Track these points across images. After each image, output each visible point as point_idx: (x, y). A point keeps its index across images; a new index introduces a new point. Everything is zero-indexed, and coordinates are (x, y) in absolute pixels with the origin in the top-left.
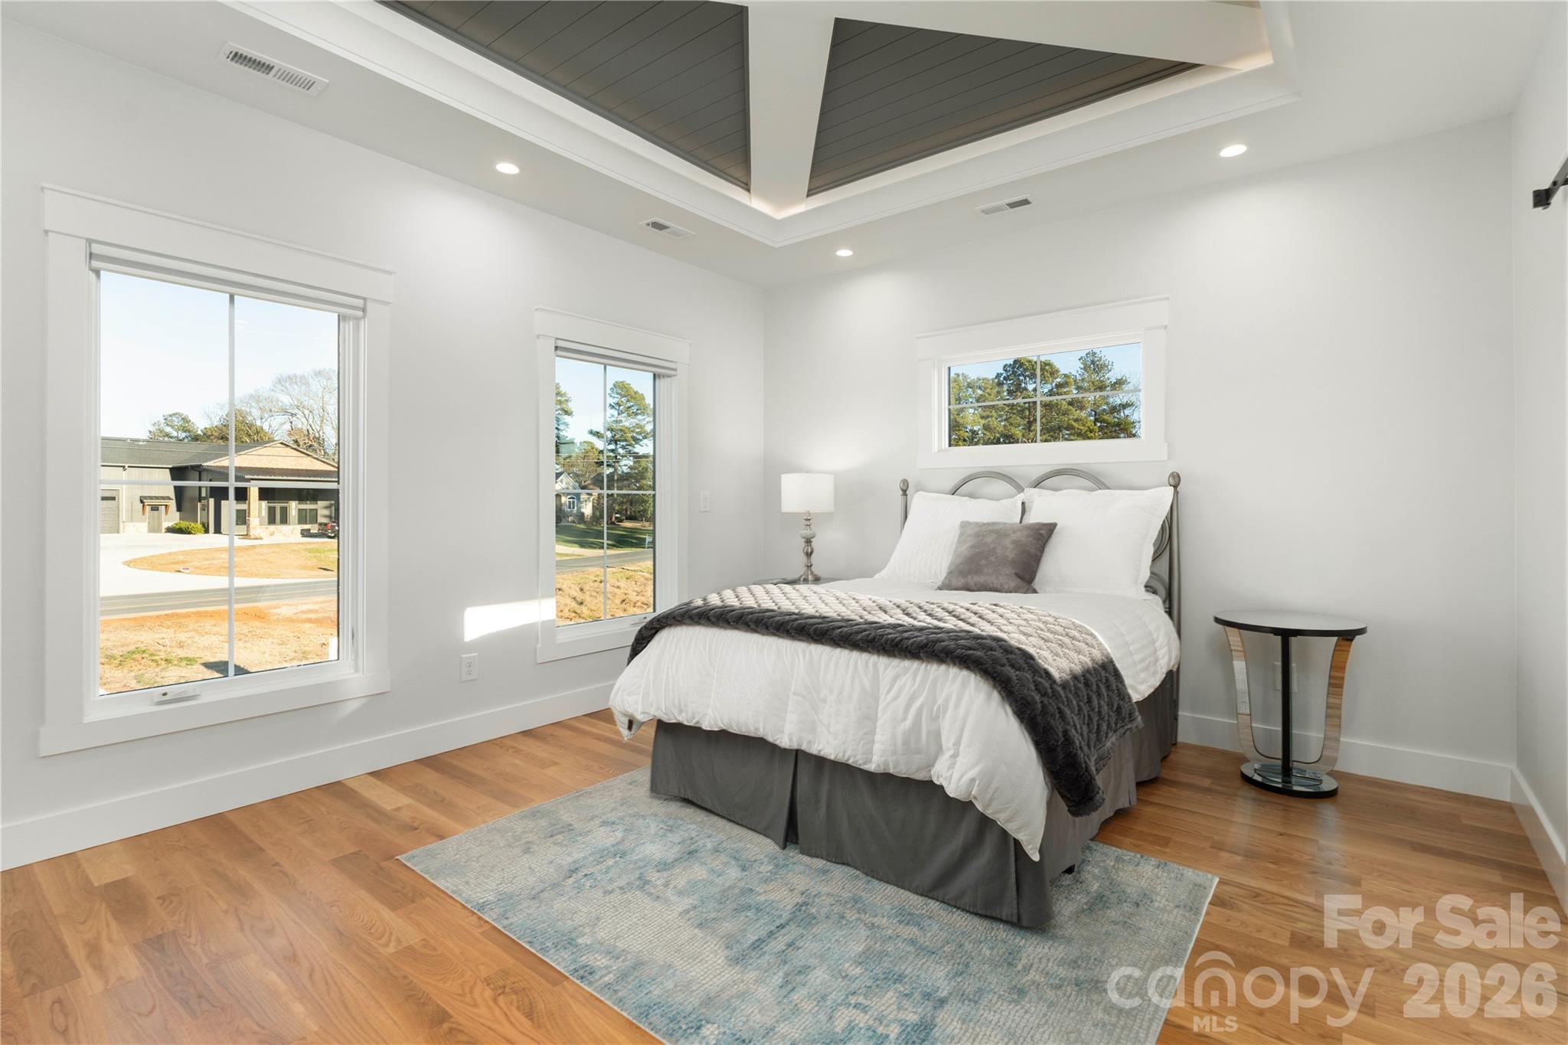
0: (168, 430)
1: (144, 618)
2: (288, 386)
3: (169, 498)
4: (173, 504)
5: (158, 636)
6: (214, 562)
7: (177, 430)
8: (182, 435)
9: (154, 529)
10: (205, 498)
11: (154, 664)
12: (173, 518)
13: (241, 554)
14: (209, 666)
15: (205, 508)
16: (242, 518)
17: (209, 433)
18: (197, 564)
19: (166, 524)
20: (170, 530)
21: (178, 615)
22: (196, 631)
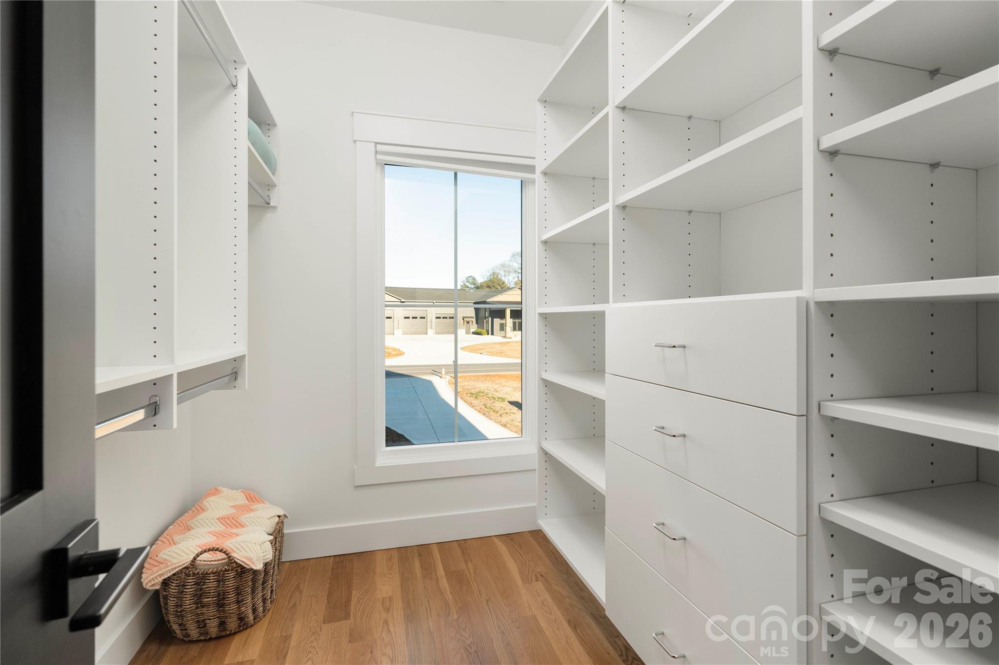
0: (468, 284)
1: (478, 376)
2: (517, 258)
3: (473, 318)
4: (474, 320)
5: (486, 385)
6: (494, 349)
7: (471, 284)
8: (473, 286)
9: (468, 333)
10: (487, 317)
11: (489, 399)
12: (474, 328)
13: (504, 346)
14: (511, 403)
15: (487, 322)
16: (502, 327)
17: (482, 285)
18: (488, 350)
19: (472, 330)
20: (474, 333)
21: (490, 376)
22: (500, 384)
